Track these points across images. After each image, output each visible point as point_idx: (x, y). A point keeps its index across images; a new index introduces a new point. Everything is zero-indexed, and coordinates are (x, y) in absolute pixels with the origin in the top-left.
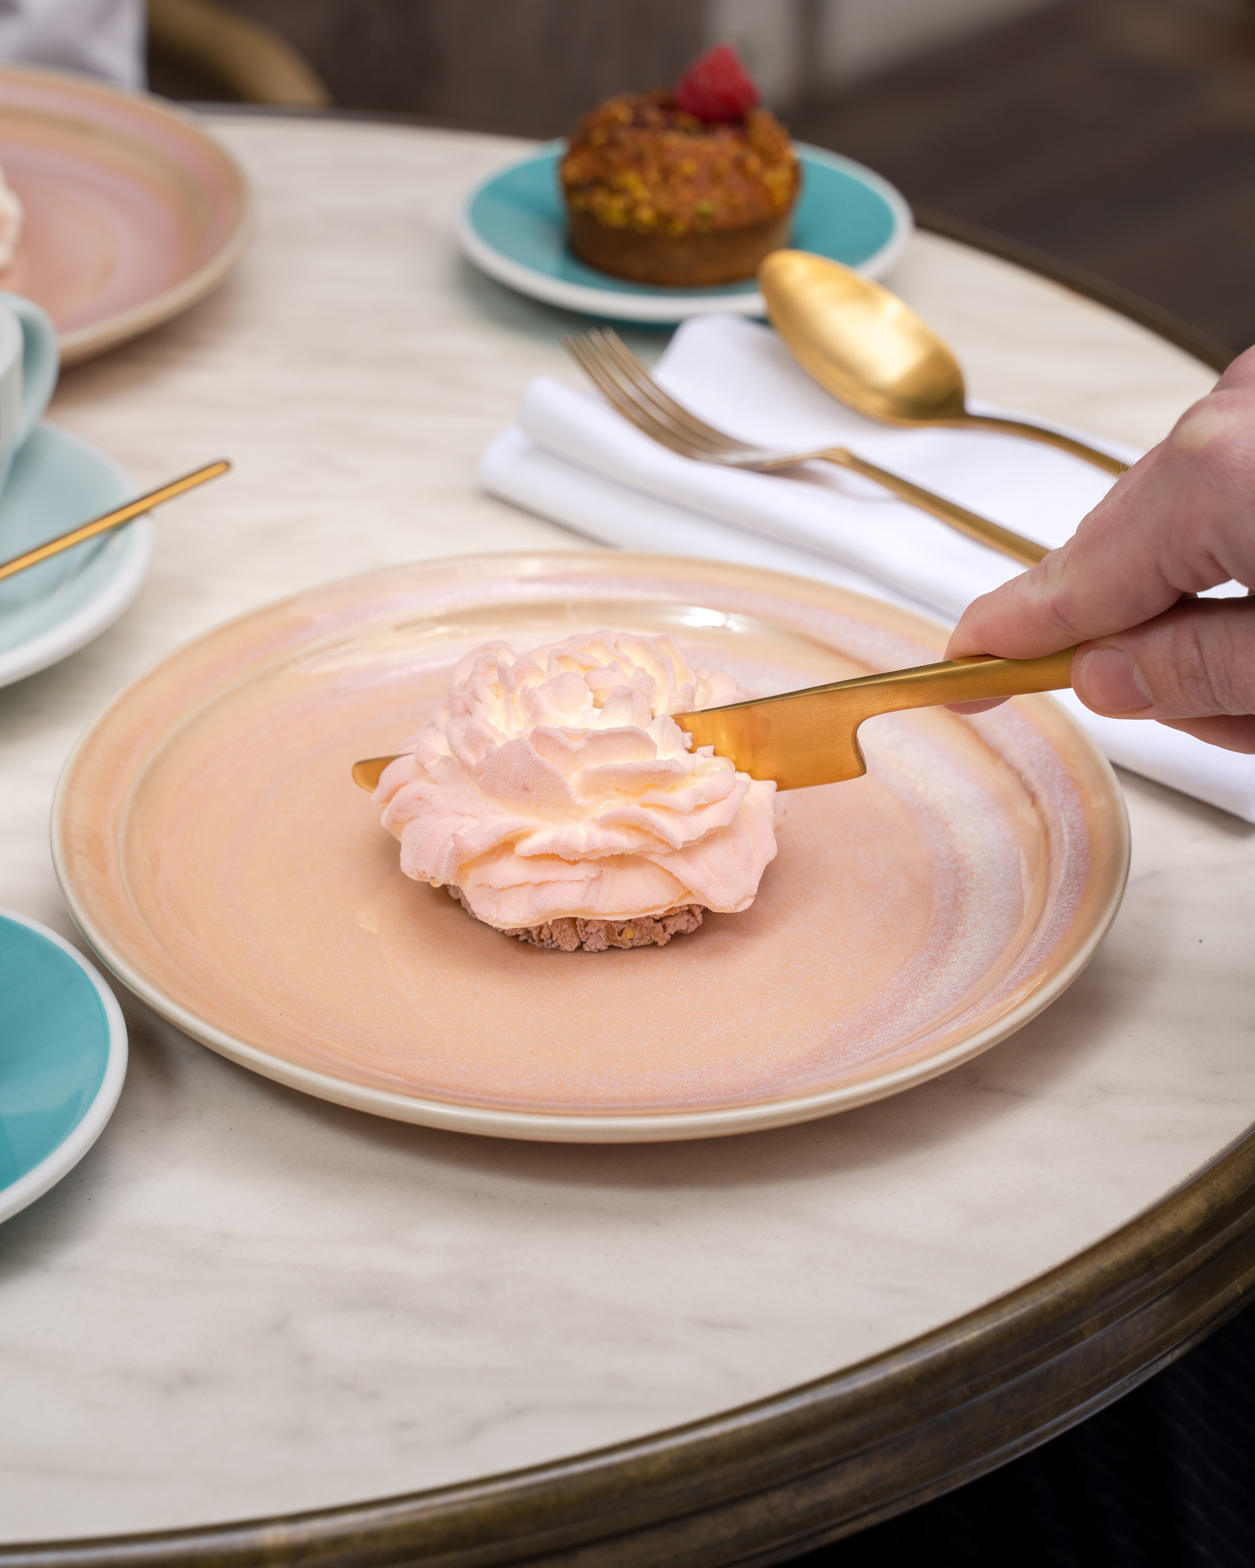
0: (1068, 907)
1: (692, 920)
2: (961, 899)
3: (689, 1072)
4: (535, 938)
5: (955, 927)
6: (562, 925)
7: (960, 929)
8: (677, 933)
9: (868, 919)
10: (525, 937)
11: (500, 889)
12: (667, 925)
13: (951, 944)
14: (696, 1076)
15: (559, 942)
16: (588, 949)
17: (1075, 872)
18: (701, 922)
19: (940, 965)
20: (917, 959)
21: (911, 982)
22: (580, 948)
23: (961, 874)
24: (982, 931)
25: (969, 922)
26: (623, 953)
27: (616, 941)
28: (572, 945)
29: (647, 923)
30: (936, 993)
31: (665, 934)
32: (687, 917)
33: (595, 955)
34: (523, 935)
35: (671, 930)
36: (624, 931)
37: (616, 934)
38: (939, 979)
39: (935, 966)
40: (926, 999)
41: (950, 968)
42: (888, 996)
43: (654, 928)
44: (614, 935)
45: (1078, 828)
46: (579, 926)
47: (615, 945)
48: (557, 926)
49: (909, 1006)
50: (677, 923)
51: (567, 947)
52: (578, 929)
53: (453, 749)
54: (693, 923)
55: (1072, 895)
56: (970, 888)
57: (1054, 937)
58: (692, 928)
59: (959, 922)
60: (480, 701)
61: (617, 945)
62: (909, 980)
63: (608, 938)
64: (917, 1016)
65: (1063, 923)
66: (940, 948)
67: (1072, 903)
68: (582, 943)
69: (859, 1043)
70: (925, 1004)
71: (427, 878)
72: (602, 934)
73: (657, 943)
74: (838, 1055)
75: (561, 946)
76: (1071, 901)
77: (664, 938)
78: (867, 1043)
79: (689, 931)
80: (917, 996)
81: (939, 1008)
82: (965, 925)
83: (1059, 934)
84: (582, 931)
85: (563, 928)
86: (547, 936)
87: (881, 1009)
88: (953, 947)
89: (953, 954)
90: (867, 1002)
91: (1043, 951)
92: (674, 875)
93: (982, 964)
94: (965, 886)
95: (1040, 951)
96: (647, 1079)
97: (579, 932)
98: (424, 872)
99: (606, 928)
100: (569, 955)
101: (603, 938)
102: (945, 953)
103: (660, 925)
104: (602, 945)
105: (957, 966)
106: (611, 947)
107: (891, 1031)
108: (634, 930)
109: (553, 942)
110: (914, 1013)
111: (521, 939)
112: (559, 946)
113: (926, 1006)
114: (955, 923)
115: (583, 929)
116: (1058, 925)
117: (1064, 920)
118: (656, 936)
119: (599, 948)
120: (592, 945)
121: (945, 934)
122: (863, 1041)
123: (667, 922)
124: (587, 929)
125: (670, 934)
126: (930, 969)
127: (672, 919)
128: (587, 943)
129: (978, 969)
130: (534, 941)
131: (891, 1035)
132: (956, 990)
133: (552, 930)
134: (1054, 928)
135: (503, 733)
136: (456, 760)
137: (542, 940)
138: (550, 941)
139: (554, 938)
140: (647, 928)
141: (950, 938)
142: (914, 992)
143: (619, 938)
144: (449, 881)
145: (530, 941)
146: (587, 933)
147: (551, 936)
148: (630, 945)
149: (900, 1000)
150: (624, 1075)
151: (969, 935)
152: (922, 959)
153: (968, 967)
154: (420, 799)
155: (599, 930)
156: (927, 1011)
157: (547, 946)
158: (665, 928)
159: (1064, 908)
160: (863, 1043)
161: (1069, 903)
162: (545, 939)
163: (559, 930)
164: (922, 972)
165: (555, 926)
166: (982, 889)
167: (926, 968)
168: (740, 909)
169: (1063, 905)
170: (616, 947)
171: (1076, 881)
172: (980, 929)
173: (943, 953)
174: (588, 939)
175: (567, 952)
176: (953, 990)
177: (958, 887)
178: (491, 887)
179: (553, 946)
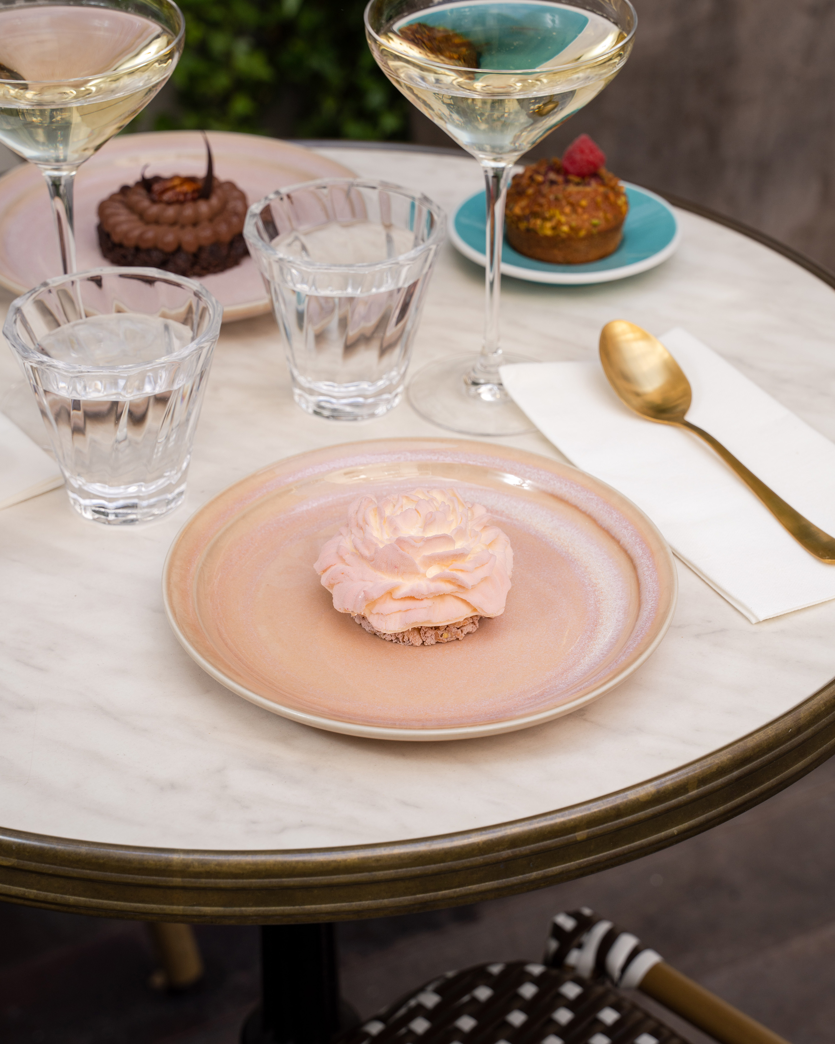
0: (652, 608)
1: (474, 626)
2: (598, 606)
3: (485, 702)
4: (401, 641)
5: (598, 620)
6: (414, 634)
7: (600, 621)
8: (468, 633)
9: (556, 619)
10: (396, 641)
11: (386, 615)
12: (463, 630)
13: (597, 629)
14: (488, 703)
15: (413, 642)
16: (427, 645)
17: (653, 590)
18: (478, 627)
19: (593, 640)
20: (582, 637)
21: (581, 649)
22: (423, 643)
23: (596, 593)
24: (610, 621)
25: (604, 617)
26: (442, 645)
27: (439, 640)
28: (419, 643)
29: (454, 630)
30: (593, 654)
31: (462, 634)
32: (472, 625)
33: (430, 647)
34: (395, 640)
35: (465, 632)
36: (443, 634)
37: (440, 636)
38: (594, 647)
39: (591, 640)
40: (589, 657)
41: (598, 641)
42: (571, 657)
43: (457, 632)
44: (438, 637)
45: (651, 568)
46: (422, 634)
47: (439, 641)
48: (411, 635)
49: (582, 661)
50: (468, 629)
51: (417, 644)
52: (421, 635)
53: (355, 548)
54: (475, 628)
55: (653, 602)
56: (602, 600)
57: (647, 624)
58: (475, 630)
59: (599, 618)
60: (368, 525)
61: (440, 642)
62: (580, 648)
63: (436, 639)
64: (586, 666)
65: (651, 617)
66: (592, 631)
67: (653, 606)
68: (423, 642)
69: (562, 681)
70: (589, 660)
71: (349, 612)
72: (433, 637)
73: (458, 639)
74: (553, 688)
75: (414, 644)
76: (653, 605)
77: (462, 636)
78: (565, 681)
79: (473, 632)
80: (585, 656)
81: (597, 661)
82: (602, 619)
83: (650, 622)
84: (423, 636)
85: (414, 635)
86: (407, 640)
87: (569, 664)
88: (598, 630)
89: (599, 634)
90: (562, 661)
91: (643, 631)
92: (467, 601)
93: (613, 638)
94: (599, 599)
95: (642, 631)
96: (466, 707)
97: (422, 637)
98: (348, 609)
99: (435, 634)
100: (417, 648)
101: (434, 639)
102: (595, 633)
103: (459, 630)
104: (433, 642)
105: (602, 640)
106: (437, 642)
107: (576, 674)
108: (448, 634)
109: (410, 642)
110: (585, 665)
111: (394, 642)
112: (413, 644)
113: (590, 661)
114: (597, 618)
115: (424, 635)
116: (648, 617)
117: (651, 615)
118: (458, 636)
119: (432, 644)
120: (428, 642)
121: (593, 624)
122: (563, 680)
123: (463, 628)
124: (426, 635)
125: (465, 634)
126: (589, 642)
127: (465, 627)
128: (426, 641)
129: (611, 640)
130: (400, 642)
131: (576, 676)
132: (603, 652)
133: (409, 637)
134: (647, 619)
135: (381, 540)
136: (359, 554)
137: (404, 642)
138: (408, 642)
139: (410, 641)
140: (454, 632)
141: (596, 626)
142: (583, 654)
143: (442, 638)
144: (361, 613)
145: (398, 642)
146: (426, 637)
147: (409, 640)
148: (446, 641)
149: (577, 658)
150: (454, 706)
151: (605, 624)
152: (585, 637)
153: (606, 640)
154: (343, 573)
155: (431, 635)
156: (591, 663)
157: (407, 644)
158: (462, 631)
159: (650, 609)
160: (563, 681)
161: (652, 606)
162: (406, 641)
163: (413, 636)
164: (585, 643)
165: (410, 634)
166: (608, 600)
167: (587, 642)
168: (499, 614)
169: (649, 607)
170: (439, 642)
171: (654, 595)
172: (610, 620)
173: (594, 633)
174: (426, 639)
175: (416, 646)
176: (601, 652)
177: (596, 599)
178: (382, 614)
179: (410, 644)
